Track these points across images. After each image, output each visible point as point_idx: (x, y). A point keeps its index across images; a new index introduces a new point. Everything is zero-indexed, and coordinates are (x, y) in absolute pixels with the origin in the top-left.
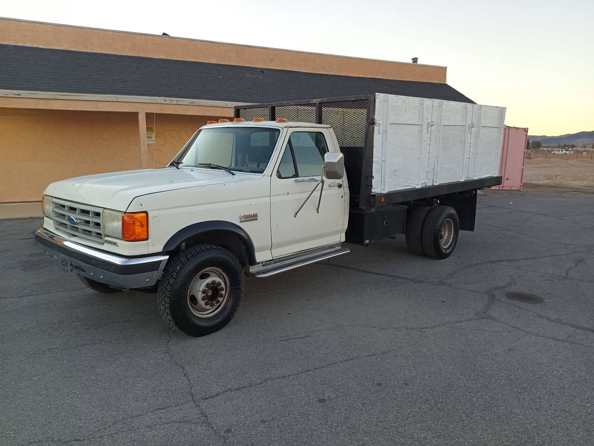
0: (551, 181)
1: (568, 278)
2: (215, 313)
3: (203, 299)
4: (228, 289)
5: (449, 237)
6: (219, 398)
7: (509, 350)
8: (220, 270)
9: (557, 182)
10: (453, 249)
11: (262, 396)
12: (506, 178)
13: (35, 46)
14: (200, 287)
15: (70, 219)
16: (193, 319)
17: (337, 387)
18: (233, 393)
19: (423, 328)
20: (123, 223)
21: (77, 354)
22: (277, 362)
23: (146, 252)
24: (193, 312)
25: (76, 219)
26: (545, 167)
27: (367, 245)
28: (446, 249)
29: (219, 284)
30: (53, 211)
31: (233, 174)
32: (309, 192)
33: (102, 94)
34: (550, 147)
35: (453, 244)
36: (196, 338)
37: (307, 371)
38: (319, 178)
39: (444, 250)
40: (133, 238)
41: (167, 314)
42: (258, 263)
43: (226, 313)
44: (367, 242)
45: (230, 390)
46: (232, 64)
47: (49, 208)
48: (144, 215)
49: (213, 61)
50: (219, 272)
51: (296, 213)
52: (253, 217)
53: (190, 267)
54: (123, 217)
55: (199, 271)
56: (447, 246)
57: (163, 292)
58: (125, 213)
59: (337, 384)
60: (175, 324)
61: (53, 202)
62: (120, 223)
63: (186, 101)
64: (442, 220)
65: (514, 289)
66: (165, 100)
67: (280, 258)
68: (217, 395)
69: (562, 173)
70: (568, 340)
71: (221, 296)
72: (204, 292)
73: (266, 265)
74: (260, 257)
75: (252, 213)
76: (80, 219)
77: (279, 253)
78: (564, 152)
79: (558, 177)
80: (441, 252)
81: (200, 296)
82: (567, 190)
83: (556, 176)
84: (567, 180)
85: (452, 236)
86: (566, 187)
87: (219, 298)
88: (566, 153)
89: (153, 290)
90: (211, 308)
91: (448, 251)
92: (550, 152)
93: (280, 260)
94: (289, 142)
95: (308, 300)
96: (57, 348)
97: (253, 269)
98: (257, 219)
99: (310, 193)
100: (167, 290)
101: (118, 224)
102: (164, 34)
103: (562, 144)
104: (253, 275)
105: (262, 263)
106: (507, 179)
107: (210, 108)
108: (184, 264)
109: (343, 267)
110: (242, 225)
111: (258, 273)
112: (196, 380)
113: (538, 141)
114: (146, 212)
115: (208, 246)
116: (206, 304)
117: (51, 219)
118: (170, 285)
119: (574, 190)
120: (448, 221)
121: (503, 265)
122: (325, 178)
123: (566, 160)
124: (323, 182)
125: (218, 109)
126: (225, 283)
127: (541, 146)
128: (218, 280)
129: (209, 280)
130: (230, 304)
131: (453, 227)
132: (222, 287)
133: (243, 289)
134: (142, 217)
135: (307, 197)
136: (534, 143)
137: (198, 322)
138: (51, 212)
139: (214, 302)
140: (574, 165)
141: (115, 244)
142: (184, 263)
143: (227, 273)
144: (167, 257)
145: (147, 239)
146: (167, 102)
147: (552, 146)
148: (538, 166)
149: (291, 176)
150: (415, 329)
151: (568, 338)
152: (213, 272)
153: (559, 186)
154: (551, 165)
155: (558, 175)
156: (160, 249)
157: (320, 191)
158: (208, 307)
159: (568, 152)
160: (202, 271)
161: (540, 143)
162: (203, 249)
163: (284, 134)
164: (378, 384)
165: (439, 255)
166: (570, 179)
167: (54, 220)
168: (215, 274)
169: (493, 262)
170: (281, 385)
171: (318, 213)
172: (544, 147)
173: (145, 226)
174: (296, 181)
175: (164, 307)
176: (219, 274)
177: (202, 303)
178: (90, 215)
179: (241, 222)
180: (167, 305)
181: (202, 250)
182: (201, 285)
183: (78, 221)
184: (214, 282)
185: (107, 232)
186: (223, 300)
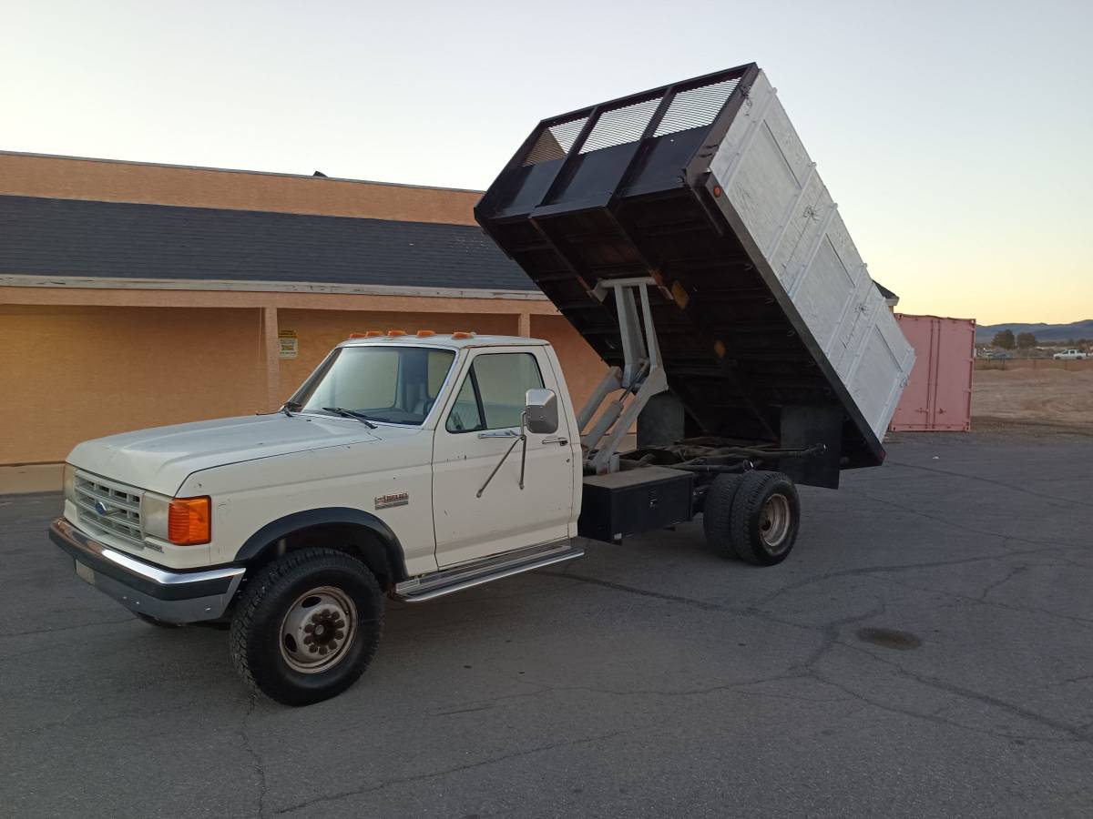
0: (1034, 412)
1: (983, 603)
2: (329, 665)
3: (307, 641)
4: (354, 624)
5: (781, 527)
6: (303, 810)
7: (825, 733)
8: (340, 592)
9: (1043, 414)
10: (790, 548)
11: (376, 808)
12: (938, 410)
13: (97, 199)
14: (301, 621)
15: (98, 507)
16: (288, 677)
17: (505, 796)
18: (329, 803)
19: (690, 693)
20: (170, 515)
21: (92, 734)
22: (418, 752)
23: (206, 563)
24: (290, 664)
25: (107, 505)
26: (1030, 385)
27: (619, 542)
28: (775, 549)
29: (336, 615)
30: (76, 491)
31: (372, 427)
32: (500, 454)
33: (202, 278)
34: (1053, 344)
35: (790, 539)
36: (294, 709)
37: (465, 767)
38: (517, 430)
39: (770, 551)
40: (184, 540)
41: (244, 666)
42: (413, 577)
43: (349, 665)
44: (618, 536)
45: (326, 798)
46: (434, 221)
47: (71, 485)
48: (205, 501)
49: (401, 217)
50: (338, 594)
51: (481, 491)
52: (401, 500)
53: (283, 588)
54: (171, 505)
55: (301, 592)
56: (777, 543)
57: (238, 630)
58: (174, 498)
59: (506, 791)
60: (257, 683)
61: (77, 476)
62: (166, 515)
63: (349, 288)
64: (764, 495)
65: (879, 623)
66: (311, 287)
67: (456, 567)
68: (302, 806)
69: (1059, 396)
70: (939, 715)
71: (340, 636)
72: (308, 629)
73: (427, 580)
74: (413, 566)
75: (398, 493)
76: (112, 507)
77: (449, 559)
78: (1076, 354)
79: (1049, 405)
80: (766, 553)
81: (300, 636)
82: (1056, 430)
83: (1044, 403)
84: (1063, 411)
85: (787, 524)
86: (1056, 423)
87: (335, 640)
88: (1079, 358)
89: (220, 625)
90: (321, 656)
91: (779, 552)
92: (1050, 353)
93: (456, 570)
94: (471, 372)
95: (508, 641)
96: (62, 724)
97: (401, 588)
98: (406, 503)
99: (503, 456)
100: (243, 626)
101: (162, 518)
102: (317, 174)
103: (1076, 339)
104: (400, 598)
105: (420, 576)
106: (941, 412)
107: (388, 298)
108: (272, 583)
109: (587, 580)
110: (379, 514)
111: (411, 595)
112: (275, 779)
113: (1030, 334)
114: (208, 498)
115: (318, 551)
116: (312, 650)
117: (74, 503)
118: (248, 617)
119: (1071, 430)
120: (776, 497)
121: (876, 577)
122: (527, 432)
123: (1073, 370)
124: (524, 438)
125: (404, 299)
126: (349, 613)
127: (1035, 344)
128: (334, 608)
129: (317, 609)
130: (357, 651)
131: (787, 508)
132: (342, 621)
133: (383, 624)
134: (202, 505)
135: (498, 462)
136: (1022, 337)
137: (296, 681)
138: (74, 493)
139: (327, 647)
140: (1085, 380)
141: (158, 549)
142: (273, 580)
143: (352, 597)
144: (243, 571)
145: (208, 541)
146: (315, 290)
147: (1058, 341)
148: (1019, 382)
149: (473, 427)
150: (676, 694)
151: (936, 713)
152: (327, 594)
153: (1047, 422)
154: (1042, 381)
155: (1049, 401)
156: (231, 557)
157: (521, 453)
158: (316, 655)
159: (1083, 355)
160: (307, 593)
161: (1034, 338)
162: (308, 555)
163: (462, 359)
164: (576, 791)
165: (763, 558)
166: (1067, 408)
167: (77, 505)
168: (332, 599)
169: (859, 572)
170: (413, 791)
171: (522, 488)
172: (1041, 345)
173: (207, 520)
174: (481, 437)
175: (238, 656)
176: (337, 597)
177: (304, 649)
178: (128, 500)
179: (377, 508)
180: (244, 652)
181: (306, 557)
182: (303, 618)
183: (110, 509)
184: (326, 612)
185: (149, 529)
186: (344, 643)
